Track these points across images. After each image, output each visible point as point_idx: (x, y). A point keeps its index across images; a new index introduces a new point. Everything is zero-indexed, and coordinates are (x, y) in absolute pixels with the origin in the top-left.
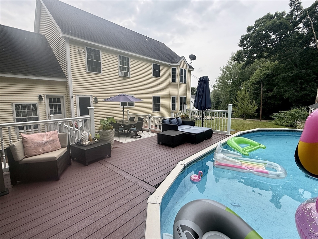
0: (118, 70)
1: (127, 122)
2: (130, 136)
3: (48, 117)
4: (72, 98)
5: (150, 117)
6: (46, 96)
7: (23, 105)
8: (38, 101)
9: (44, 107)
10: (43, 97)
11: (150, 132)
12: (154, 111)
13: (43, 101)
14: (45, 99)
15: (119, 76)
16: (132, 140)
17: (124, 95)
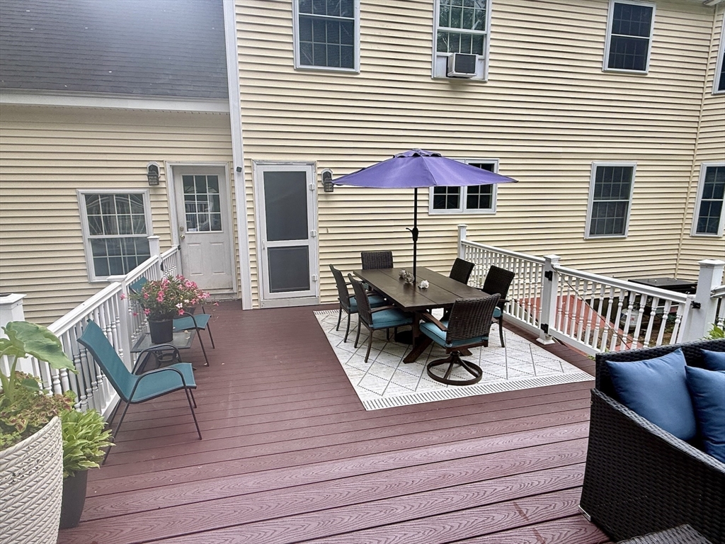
0: (429, 52)
1: (424, 288)
2: (429, 357)
3: (181, 239)
4: (239, 175)
5: (551, 273)
6: (173, 167)
7: (107, 197)
8: (147, 185)
9: (165, 205)
10: (161, 172)
11: (545, 343)
12: (591, 233)
13: (163, 185)
14: (166, 176)
15: (434, 79)
16: (419, 391)
17: (416, 155)
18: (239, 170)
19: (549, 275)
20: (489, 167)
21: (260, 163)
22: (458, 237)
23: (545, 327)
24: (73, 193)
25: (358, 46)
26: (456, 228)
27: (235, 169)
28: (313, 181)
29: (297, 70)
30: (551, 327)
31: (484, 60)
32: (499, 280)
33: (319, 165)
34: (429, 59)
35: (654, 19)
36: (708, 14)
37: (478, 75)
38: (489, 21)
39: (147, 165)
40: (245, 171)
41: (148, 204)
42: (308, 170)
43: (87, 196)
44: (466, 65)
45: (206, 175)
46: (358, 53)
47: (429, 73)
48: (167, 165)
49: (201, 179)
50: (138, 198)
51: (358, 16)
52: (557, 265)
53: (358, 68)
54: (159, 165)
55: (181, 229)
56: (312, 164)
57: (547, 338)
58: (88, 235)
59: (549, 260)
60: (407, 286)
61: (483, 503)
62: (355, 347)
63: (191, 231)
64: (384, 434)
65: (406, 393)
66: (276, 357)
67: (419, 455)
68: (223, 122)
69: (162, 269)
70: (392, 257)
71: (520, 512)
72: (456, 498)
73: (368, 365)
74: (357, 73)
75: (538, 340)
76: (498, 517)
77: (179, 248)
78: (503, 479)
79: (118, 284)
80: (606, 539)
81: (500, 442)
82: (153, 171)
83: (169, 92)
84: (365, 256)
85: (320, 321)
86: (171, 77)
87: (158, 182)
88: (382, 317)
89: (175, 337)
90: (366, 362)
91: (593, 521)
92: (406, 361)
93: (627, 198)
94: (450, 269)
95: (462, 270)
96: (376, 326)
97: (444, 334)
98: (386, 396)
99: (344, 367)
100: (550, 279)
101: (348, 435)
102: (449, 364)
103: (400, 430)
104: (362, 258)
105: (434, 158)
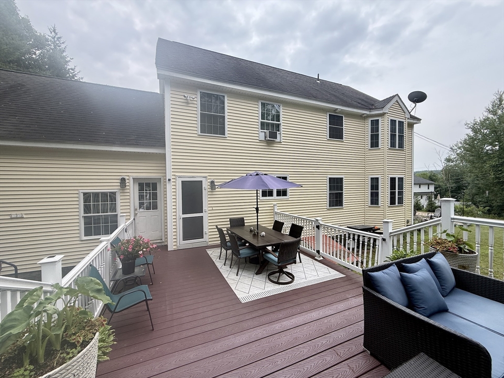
0: (257, 130)
1: (263, 236)
2: (267, 270)
3: (136, 215)
4: (169, 182)
5: (319, 226)
6: (134, 179)
7: (96, 195)
8: (119, 188)
9: (128, 197)
10: (127, 181)
11: (319, 259)
12: (330, 206)
13: (128, 187)
14: (130, 184)
15: (260, 141)
16: (267, 289)
17: (257, 175)
18: (169, 180)
19: (318, 227)
20: (285, 178)
21: (180, 177)
22: (274, 209)
23: (318, 252)
24: (77, 192)
25: (226, 126)
26: (272, 205)
27: (167, 180)
28: (206, 185)
29: (199, 135)
30: (321, 251)
31: (280, 134)
32: (296, 231)
33: (209, 178)
34: (257, 132)
35: (344, 121)
36: (363, 119)
37: (278, 140)
38: (281, 119)
39: (120, 177)
40: (172, 180)
41: (118, 197)
42: (203, 180)
43: (85, 194)
44: (273, 135)
45: (151, 182)
46: (226, 129)
47: (257, 138)
48: (131, 178)
49: (148, 185)
50: (113, 194)
51: (226, 114)
52: (321, 223)
53: (227, 135)
54: (127, 178)
55: (136, 210)
56: (205, 177)
57: (320, 257)
58: (82, 214)
59: (317, 220)
60: (254, 235)
61: (319, 352)
62: (230, 268)
63: (141, 210)
64: (254, 315)
65: (259, 291)
66: (189, 276)
67: (277, 327)
68: (163, 157)
69: (126, 232)
70: (244, 220)
71: (338, 354)
72: (305, 350)
73: (238, 277)
74: (226, 138)
75: (316, 258)
76: (328, 359)
77: (134, 219)
78: (324, 337)
79: (106, 242)
80: (380, 363)
81: (315, 315)
82: (123, 181)
83: (135, 143)
84: (231, 220)
85: (210, 255)
86: (136, 136)
87: (125, 186)
88: (244, 252)
90: (237, 275)
91: (371, 354)
92: (257, 274)
93: (342, 191)
94: (273, 224)
95: (278, 226)
96: (242, 256)
97: (276, 259)
98: (250, 294)
99: (226, 279)
100: (319, 229)
102: (279, 274)
103: (261, 312)
104: (230, 221)
105: (265, 176)
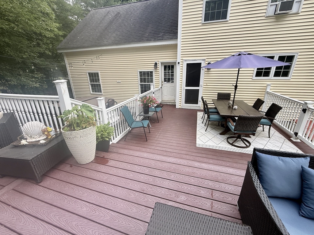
0: (266, 4)
1: (235, 109)
3: (162, 85)
4: (178, 65)
5: (306, 109)
6: (161, 63)
7: (144, 72)
8: (154, 69)
9: (158, 75)
10: (158, 64)
11: (294, 141)
13: (158, 68)
19: (304, 111)
20: (291, 57)
21: (186, 61)
22: (266, 89)
23: (296, 134)
24: (137, 71)
25: (230, 9)
26: (266, 85)
27: (178, 63)
29: (203, 24)
30: (300, 134)
31: (301, 1)
32: (274, 110)
33: (207, 60)
34: (265, 8)
37: (293, 11)
39: (154, 62)
40: (180, 63)
41: (154, 74)
42: (202, 62)
43: (140, 72)
44: (287, 6)
45: (171, 65)
46: (229, 12)
47: (264, 15)
48: (160, 62)
49: (169, 66)
50: (152, 72)
52: (311, 106)
53: (228, 19)
54: (158, 62)
55: (162, 82)
56: (204, 60)
57: (296, 139)
58: (140, 83)
59: (306, 103)
62: (205, 126)
63: (165, 83)
65: (214, 144)
68: (176, 47)
70: (230, 95)
73: (206, 132)
74: (228, 21)
75: (291, 138)
76: (202, 192)
77: (161, 87)
78: (214, 182)
79: (136, 97)
81: (231, 171)
82: (156, 64)
83: (161, 39)
84: (219, 95)
85: (198, 115)
86: (163, 34)
87: (157, 68)
88: (214, 117)
89: (150, 113)
91: (239, 210)
92: (220, 134)
95: (259, 103)
96: (211, 120)
97: (233, 127)
98: (206, 144)
99: (197, 131)
100: (305, 112)
101: (186, 152)
